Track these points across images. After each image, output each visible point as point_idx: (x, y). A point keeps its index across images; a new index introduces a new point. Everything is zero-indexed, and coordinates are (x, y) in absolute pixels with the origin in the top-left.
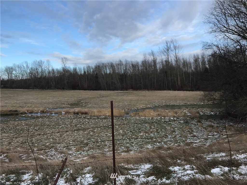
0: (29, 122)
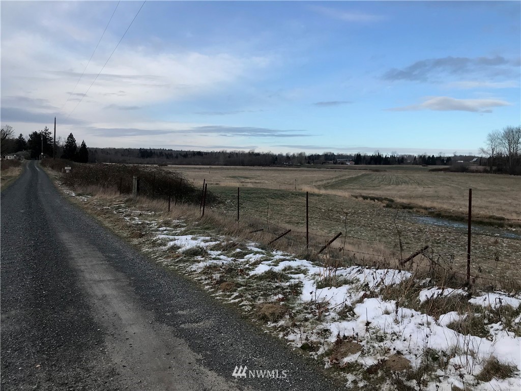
0: (517, 243)
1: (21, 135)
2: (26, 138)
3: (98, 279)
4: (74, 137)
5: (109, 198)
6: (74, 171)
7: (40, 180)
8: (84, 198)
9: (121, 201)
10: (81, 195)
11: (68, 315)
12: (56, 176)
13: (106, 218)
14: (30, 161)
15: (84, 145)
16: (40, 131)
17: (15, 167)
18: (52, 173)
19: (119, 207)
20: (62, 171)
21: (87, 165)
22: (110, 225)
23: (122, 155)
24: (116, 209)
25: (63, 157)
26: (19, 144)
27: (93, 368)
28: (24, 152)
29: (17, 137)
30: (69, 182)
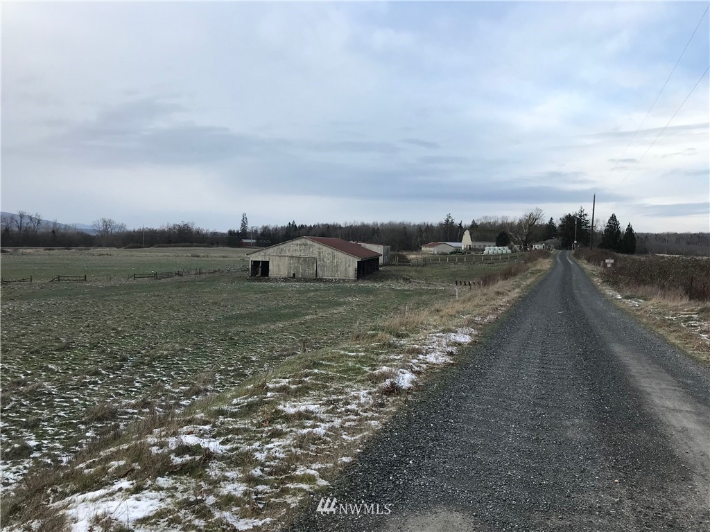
1: (552, 219)
2: (557, 223)
3: (672, 407)
4: (618, 219)
5: (671, 304)
6: (619, 265)
7: (574, 276)
8: (633, 302)
9: (692, 310)
10: (630, 298)
11: (640, 439)
12: (593, 271)
13: (671, 332)
14: (561, 251)
15: (630, 229)
16: (574, 213)
17: (545, 258)
18: (589, 267)
19: (689, 319)
20: (601, 265)
21: (636, 257)
22: (679, 342)
23: (689, 243)
24: (685, 321)
25: (601, 246)
26: (549, 231)
27: (682, 503)
28: (555, 240)
29: (547, 221)
30: (612, 278)
